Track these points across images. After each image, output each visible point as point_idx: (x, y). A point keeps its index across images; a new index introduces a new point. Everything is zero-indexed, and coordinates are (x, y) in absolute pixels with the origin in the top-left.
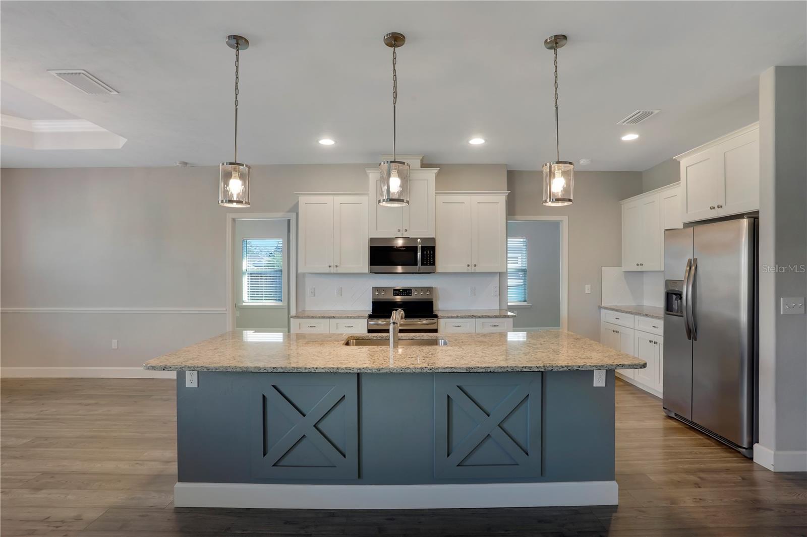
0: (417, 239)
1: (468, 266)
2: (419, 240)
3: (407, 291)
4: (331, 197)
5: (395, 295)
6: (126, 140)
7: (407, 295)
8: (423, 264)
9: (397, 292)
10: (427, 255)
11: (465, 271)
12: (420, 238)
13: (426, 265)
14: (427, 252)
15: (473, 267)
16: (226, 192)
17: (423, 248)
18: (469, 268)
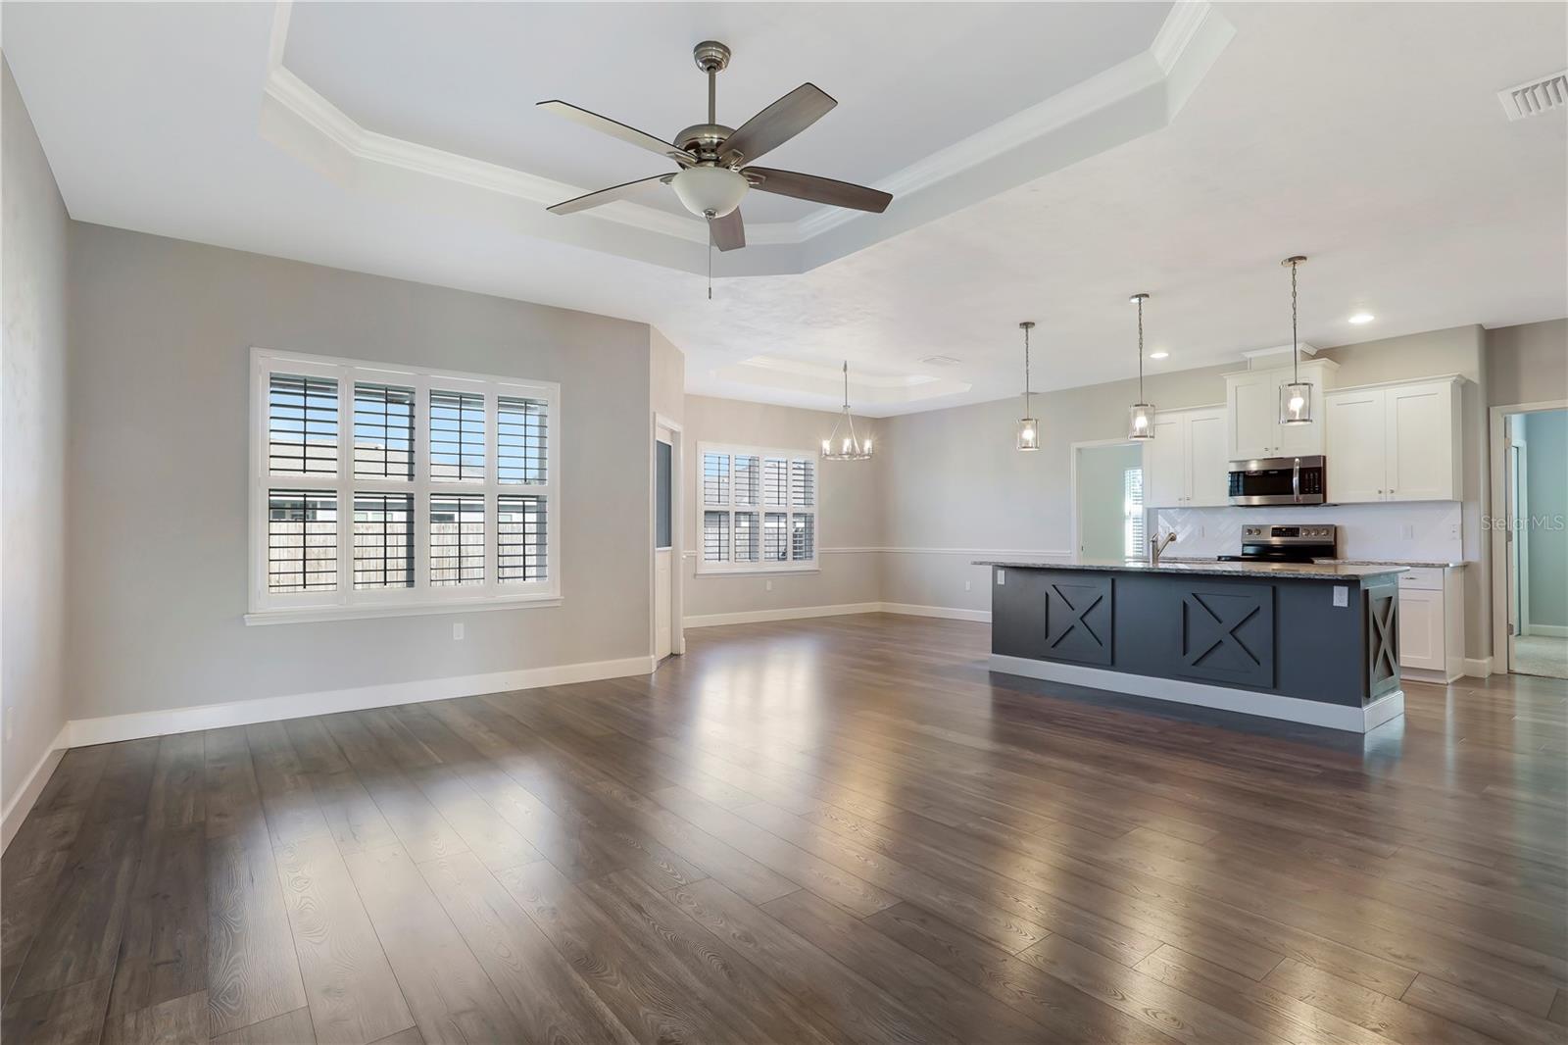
0: (1294, 458)
1: (1380, 492)
2: (1297, 460)
3: (1292, 531)
4: (1180, 415)
5: (1273, 535)
6: (971, 385)
7: (1293, 535)
8: (1301, 493)
9: (1277, 532)
10: (1309, 480)
11: (1376, 500)
12: (1299, 458)
13: (1309, 492)
14: (1309, 476)
15: (1389, 495)
16: (1022, 440)
17: (1302, 471)
18: (1382, 495)
